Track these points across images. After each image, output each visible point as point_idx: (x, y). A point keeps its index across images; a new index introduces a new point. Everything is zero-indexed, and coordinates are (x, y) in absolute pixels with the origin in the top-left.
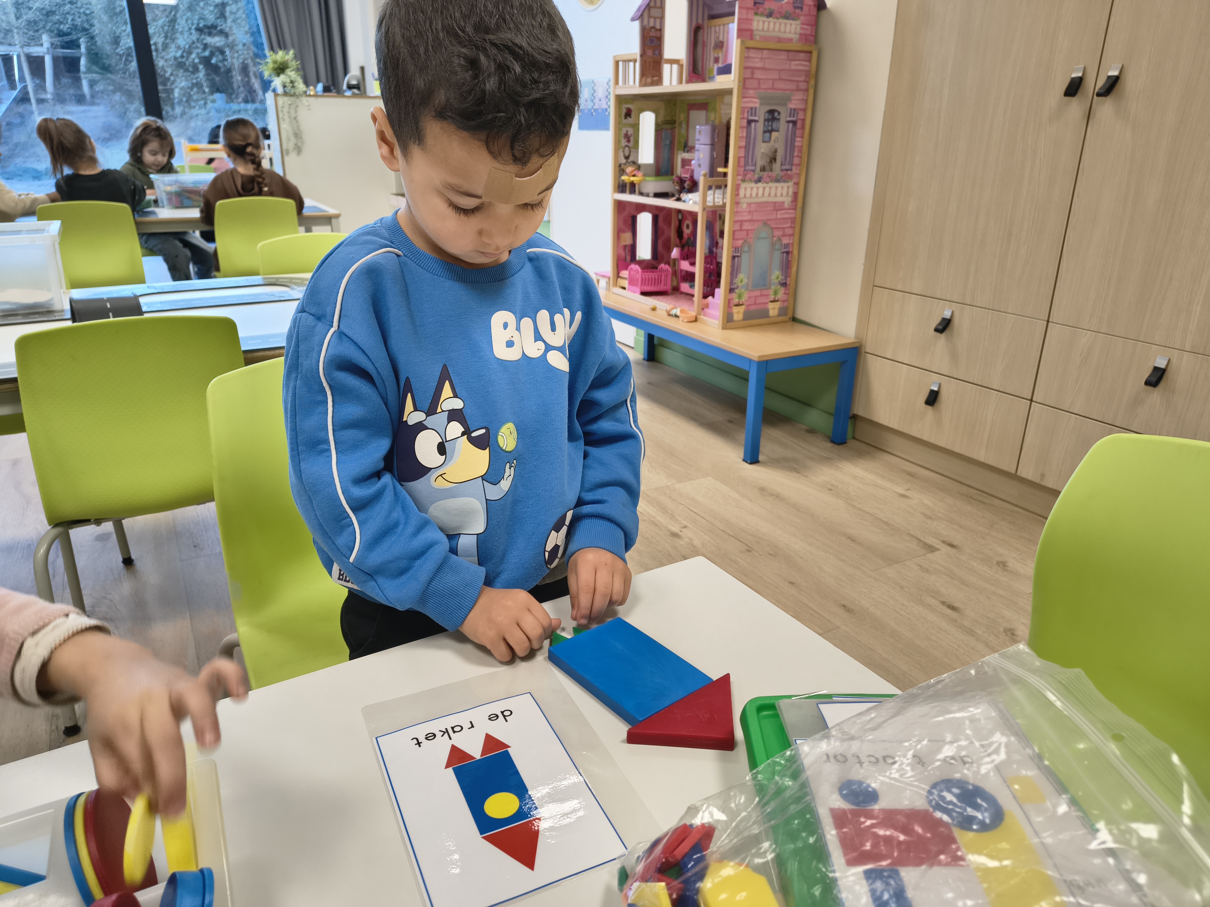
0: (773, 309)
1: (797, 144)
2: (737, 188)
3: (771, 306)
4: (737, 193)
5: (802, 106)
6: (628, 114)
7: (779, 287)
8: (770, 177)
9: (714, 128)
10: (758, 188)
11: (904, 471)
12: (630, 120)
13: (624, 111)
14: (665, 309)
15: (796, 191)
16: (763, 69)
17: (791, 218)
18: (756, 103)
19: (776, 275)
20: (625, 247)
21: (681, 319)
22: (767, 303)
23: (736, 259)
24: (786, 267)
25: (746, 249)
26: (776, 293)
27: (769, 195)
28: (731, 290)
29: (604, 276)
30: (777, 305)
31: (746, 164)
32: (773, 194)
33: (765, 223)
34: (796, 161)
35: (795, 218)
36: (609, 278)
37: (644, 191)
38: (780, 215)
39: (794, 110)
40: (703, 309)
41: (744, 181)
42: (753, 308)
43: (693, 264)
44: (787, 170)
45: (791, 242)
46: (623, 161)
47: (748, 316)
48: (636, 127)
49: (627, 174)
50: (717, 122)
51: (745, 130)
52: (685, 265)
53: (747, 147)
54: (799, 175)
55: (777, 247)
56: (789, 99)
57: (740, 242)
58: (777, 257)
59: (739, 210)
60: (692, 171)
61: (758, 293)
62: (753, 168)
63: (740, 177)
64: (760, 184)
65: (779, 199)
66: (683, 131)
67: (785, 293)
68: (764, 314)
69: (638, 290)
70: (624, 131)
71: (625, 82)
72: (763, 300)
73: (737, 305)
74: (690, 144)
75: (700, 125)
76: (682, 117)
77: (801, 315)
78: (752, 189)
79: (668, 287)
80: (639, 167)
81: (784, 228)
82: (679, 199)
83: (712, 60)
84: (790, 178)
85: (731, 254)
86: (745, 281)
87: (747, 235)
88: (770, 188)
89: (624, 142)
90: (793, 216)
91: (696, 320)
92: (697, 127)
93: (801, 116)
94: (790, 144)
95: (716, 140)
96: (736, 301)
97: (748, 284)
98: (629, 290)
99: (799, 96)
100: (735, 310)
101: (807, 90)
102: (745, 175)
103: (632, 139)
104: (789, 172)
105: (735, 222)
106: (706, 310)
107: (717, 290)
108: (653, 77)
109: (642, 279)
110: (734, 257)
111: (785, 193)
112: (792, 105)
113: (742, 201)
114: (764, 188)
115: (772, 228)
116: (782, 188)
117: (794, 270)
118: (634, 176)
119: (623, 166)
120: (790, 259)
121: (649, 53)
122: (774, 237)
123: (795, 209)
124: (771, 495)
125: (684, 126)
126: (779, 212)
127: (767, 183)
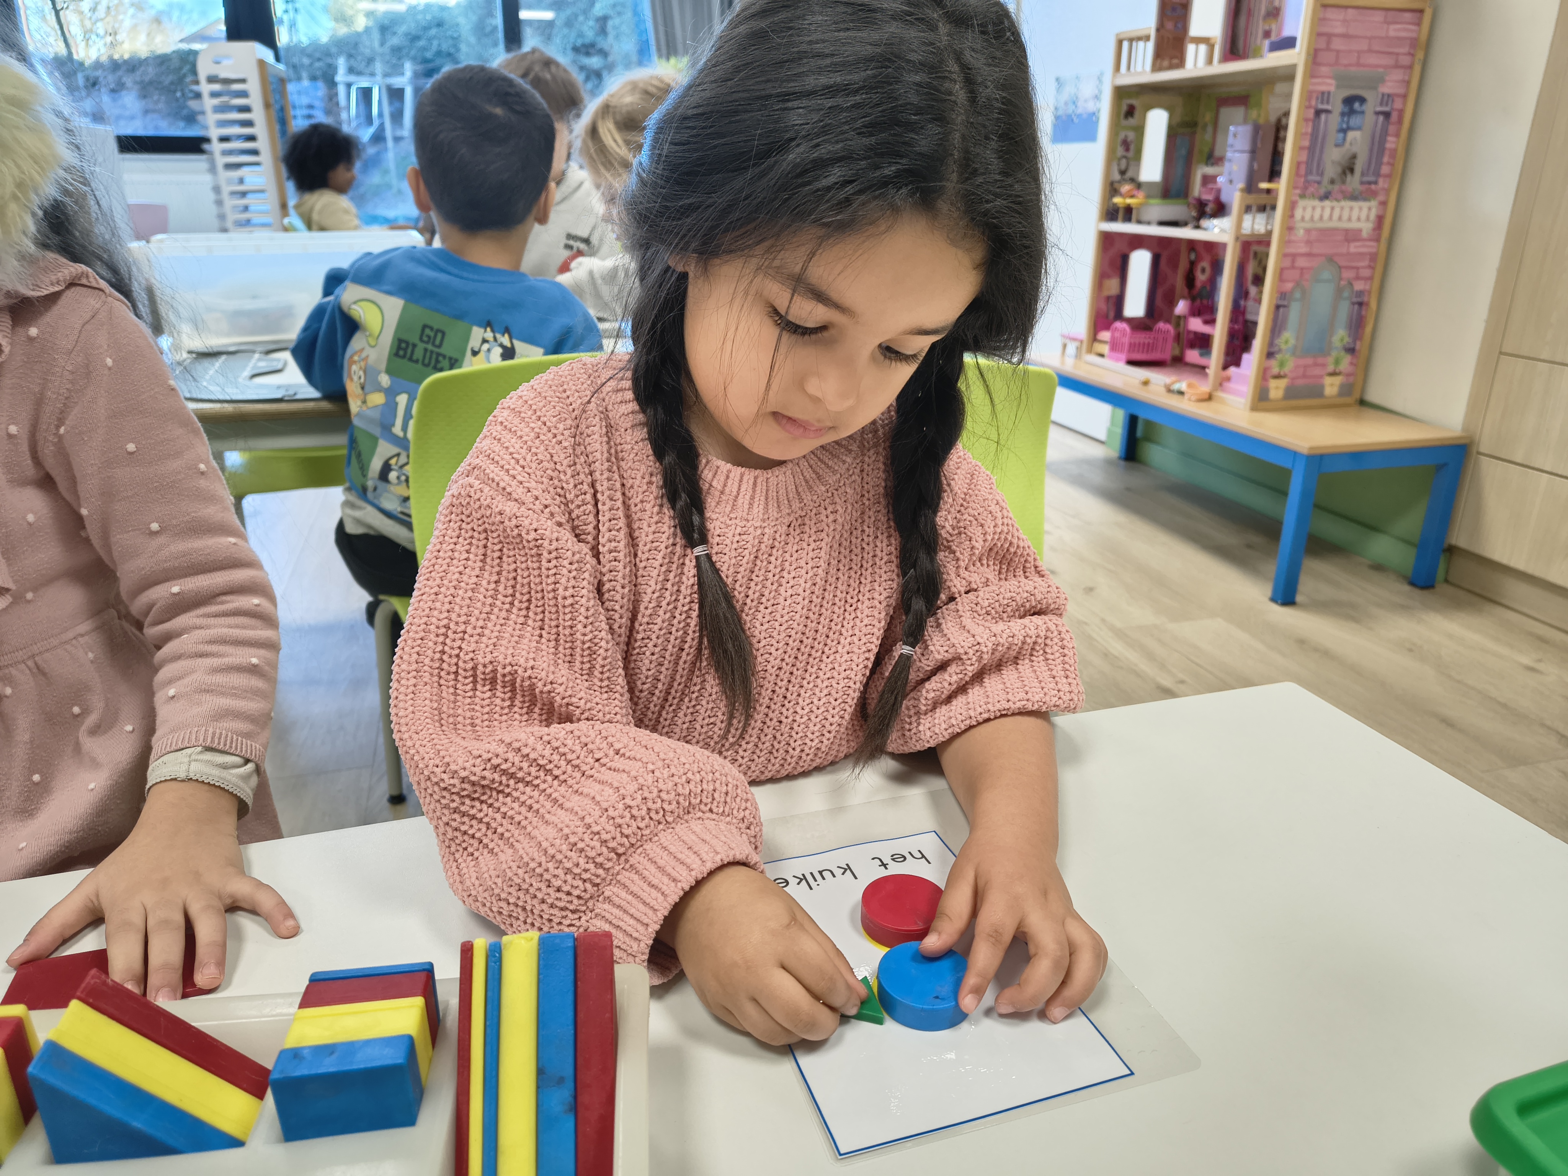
0: (1331, 386)
1: (1388, 145)
2: (1291, 208)
3: (1328, 381)
4: (1291, 215)
5: (1401, 91)
6: (1130, 112)
7: (1343, 353)
8: (1342, 192)
9: (1257, 129)
10: (1323, 208)
11: (1531, 634)
12: (1132, 121)
13: (1124, 108)
14: (1162, 383)
15: (1381, 214)
16: (1345, 36)
17: (1370, 254)
18: (1329, 85)
19: (1341, 335)
20: (1108, 298)
21: (1186, 396)
22: (1321, 377)
23: (1281, 310)
24: (1357, 325)
25: (1298, 295)
26: (1337, 362)
27: (1340, 218)
28: (1270, 355)
29: (1074, 339)
30: (1337, 380)
31: (1309, 172)
32: (1345, 215)
33: (1330, 259)
34: (1385, 169)
35: (1376, 254)
36: (1081, 342)
37: (1145, 217)
38: (1354, 248)
39: (1389, 95)
40: (1221, 385)
41: (1303, 196)
42: (1300, 382)
43: (1211, 322)
44: (1370, 183)
45: (1367, 287)
46: (1117, 176)
47: (1291, 394)
48: (1140, 130)
49: (1121, 195)
50: (1261, 121)
51: (1310, 124)
52: (1196, 325)
53: (1311, 149)
54: (1387, 191)
55: (1346, 294)
56: (1382, 80)
57: (1289, 286)
58: (1345, 310)
59: (1293, 238)
60: (1219, 191)
61: (1309, 361)
62: (1318, 178)
63: (1298, 191)
64: (1327, 203)
65: (1354, 225)
66: (1208, 137)
67: (1351, 364)
68: (1317, 392)
69: (1124, 356)
70: (1122, 136)
71: (1129, 68)
72: (1317, 371)
73: (1278, 377)
74: (1217, 153)
75: (1237, 124)
76: (1208, 117)
77: (1373, 396)
78: (1314, 208)
79: (1167, 356)
80: (1139, 185)
81: (1358, 268)
82: (1198, 227)
83: (1260, 33)
84: (1373, 194)
85: (1274, 302)
86: (1292, 342)
87: (1302, 274)
88: (1342, 208)
89: (1120, 151)
90: (1374, 250)
91: (1210, 398)
92: (1232, 128)
93: (1398, 104)
94: (1378, 146)
95: (1259, 145)
96: (1275, 370)
97: (1295, 347)
98: (1110, 357)
99: (1398, 75)
100: (1273, 384)
101: (1410, 67)
102: (1305, 188)
103: (1132, 147)
104: (1373, 187)
105: (1285, 255)
106: (1226, 384)
107: (1245, 357)
108: (1171, 58)
109: (1130, 344)
110: (1278, 307)
111: (1363, 215)
112: (1387, 88)
113: (1298, 225)
114: (1333, 208)
115: (1340, 267)
116: (1361, 209)
117: (1368, 329)
118: (1132, 197)
119: (1116, 185)
120: (1363, 313)
121: (1169, 25)
122: (1341, 279)
123: (1378, 240)
124: (1316, 650)
125: (1210, 129)
126: (1352, 245)
127: (1338, 200)
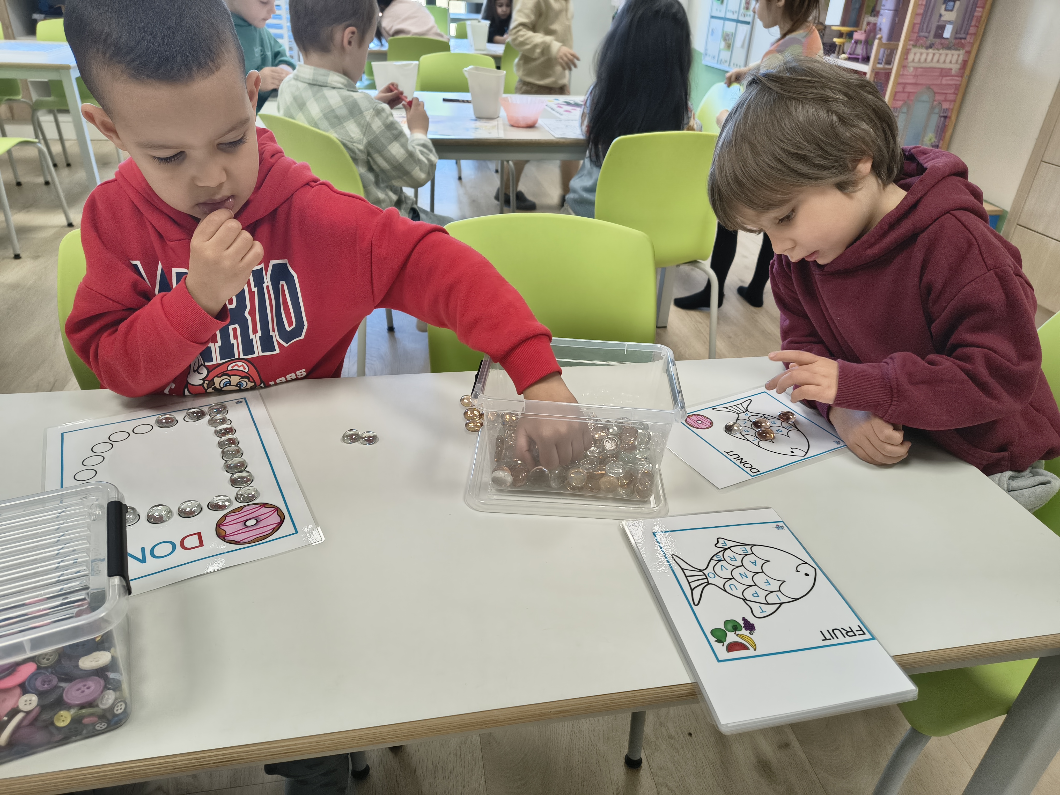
1: (976, 14)
2: (906, 52)
4: (905, 57)
8: (942, 44)
10: (927, 54)
15: (966, 59)
17: (955, 85)
19: (929, 137)
24: (941, 131)
25: (905, 110)
27: (938, 61)
31: (921, 30)
32: (942, 60)
33: (929, 87)
34: (972, 30)
35: (960, 85)
38: (945, 81)
41: (915, 46)
44: (961, 39)
45: (951, 107)
53: (924, 15)
54: (972, 44)
55: (937, 110)
57: (899, 104)
58: (935, 119)
59: (905, 73)
62: (926, 34)
64: (930, 51)
65: (947, 66)
78: (921, 54)
81: (946, 94)
84: (963, 46)
87: (908, 97)
88: (940, 54)
90: (958, 83)
102: (917, 41)
104: (963, 41)
105: (899, 84)
111: (954, 60)
113: (910, 65)
114: (934, 54)
115: (935, 93)
116: (953, 55)
117: (949, 133)
120: (946, 123)
122: (934, 101)
123: (962, 77)
126: (945, 78)
127: (938, 49)
